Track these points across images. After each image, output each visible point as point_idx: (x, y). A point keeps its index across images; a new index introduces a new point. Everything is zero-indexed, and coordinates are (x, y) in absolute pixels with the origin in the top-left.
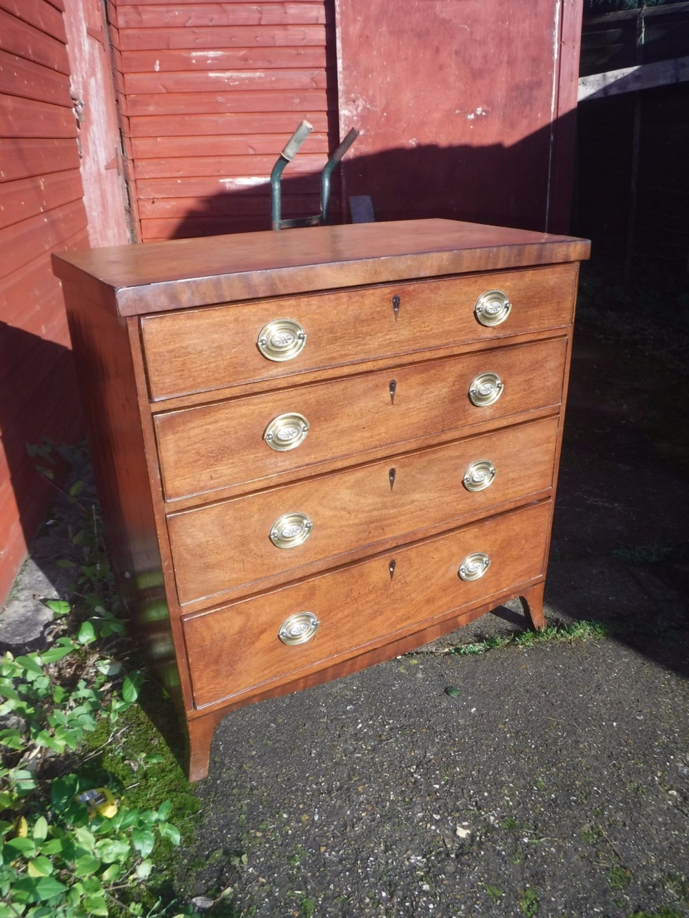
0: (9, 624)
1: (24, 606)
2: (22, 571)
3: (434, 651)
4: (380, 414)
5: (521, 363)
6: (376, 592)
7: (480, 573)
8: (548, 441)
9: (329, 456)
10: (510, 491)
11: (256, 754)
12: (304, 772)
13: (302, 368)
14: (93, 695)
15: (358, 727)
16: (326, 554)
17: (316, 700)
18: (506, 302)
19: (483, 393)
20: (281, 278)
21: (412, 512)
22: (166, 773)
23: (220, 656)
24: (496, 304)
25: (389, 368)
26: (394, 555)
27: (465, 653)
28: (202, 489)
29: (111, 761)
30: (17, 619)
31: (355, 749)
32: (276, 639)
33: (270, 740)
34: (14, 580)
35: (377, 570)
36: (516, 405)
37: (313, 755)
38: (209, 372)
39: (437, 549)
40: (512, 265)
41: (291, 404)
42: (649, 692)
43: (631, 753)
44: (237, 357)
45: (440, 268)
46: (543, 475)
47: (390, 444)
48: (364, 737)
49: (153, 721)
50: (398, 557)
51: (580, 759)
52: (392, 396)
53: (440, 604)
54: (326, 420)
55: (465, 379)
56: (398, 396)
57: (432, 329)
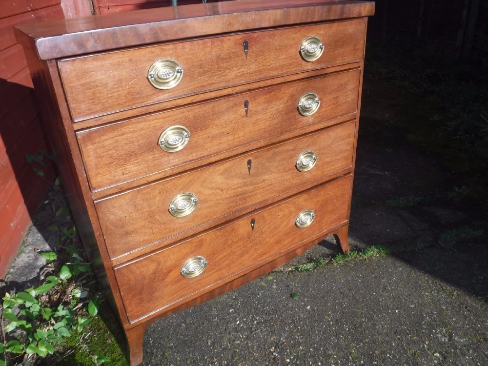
0: (18, 269)
1: (29, 257)
2: (28, 234)
3: (282, 270)
4: (239, 124)
5: (331, 86)
6: (243, 240)
7: (309, 223)
8: (349, 136)
9: (205, 154)
10: (326, 170)
11: (173, 345)
12: (204, 356)
13: (182, 94)
14: (69, 314)
15: (237, 323)
16: (209, 218)
17: (210, 307)
18: (320, 45)
19: (307, 107)
20: (161, 29)
21: (264, 188)
22: (116, 362)
23: (142, 289)
24: (314, 46)
25: (243, 92)
26: (254, 215)
27: (301, 271)
28: (118, 181)
29: (81, 355)
30: (23, 265)
31: (236, 338)
32: (179, 275)
33: (182, 335)
34: (22, 240)
35: (243, 226)
36: (329, 114)
37: (209, 344)
38: (114, 99)
39: (281, 210)
40: (324, 19)
41: (176, 119)
42: (416, 289)
43: (408, 330)
44: (134, 88)
45: (275, 21)
46: (346, 158)
47: (247, 143)
48: (241, 330)
49: (108, 327)
50: (256, 217)
51: (377, 336)
52: (246, 111)
53: (285, 243)
54: (201, 130)
55: (295, 98)
56: (250, 111)
57: (271, 64)
